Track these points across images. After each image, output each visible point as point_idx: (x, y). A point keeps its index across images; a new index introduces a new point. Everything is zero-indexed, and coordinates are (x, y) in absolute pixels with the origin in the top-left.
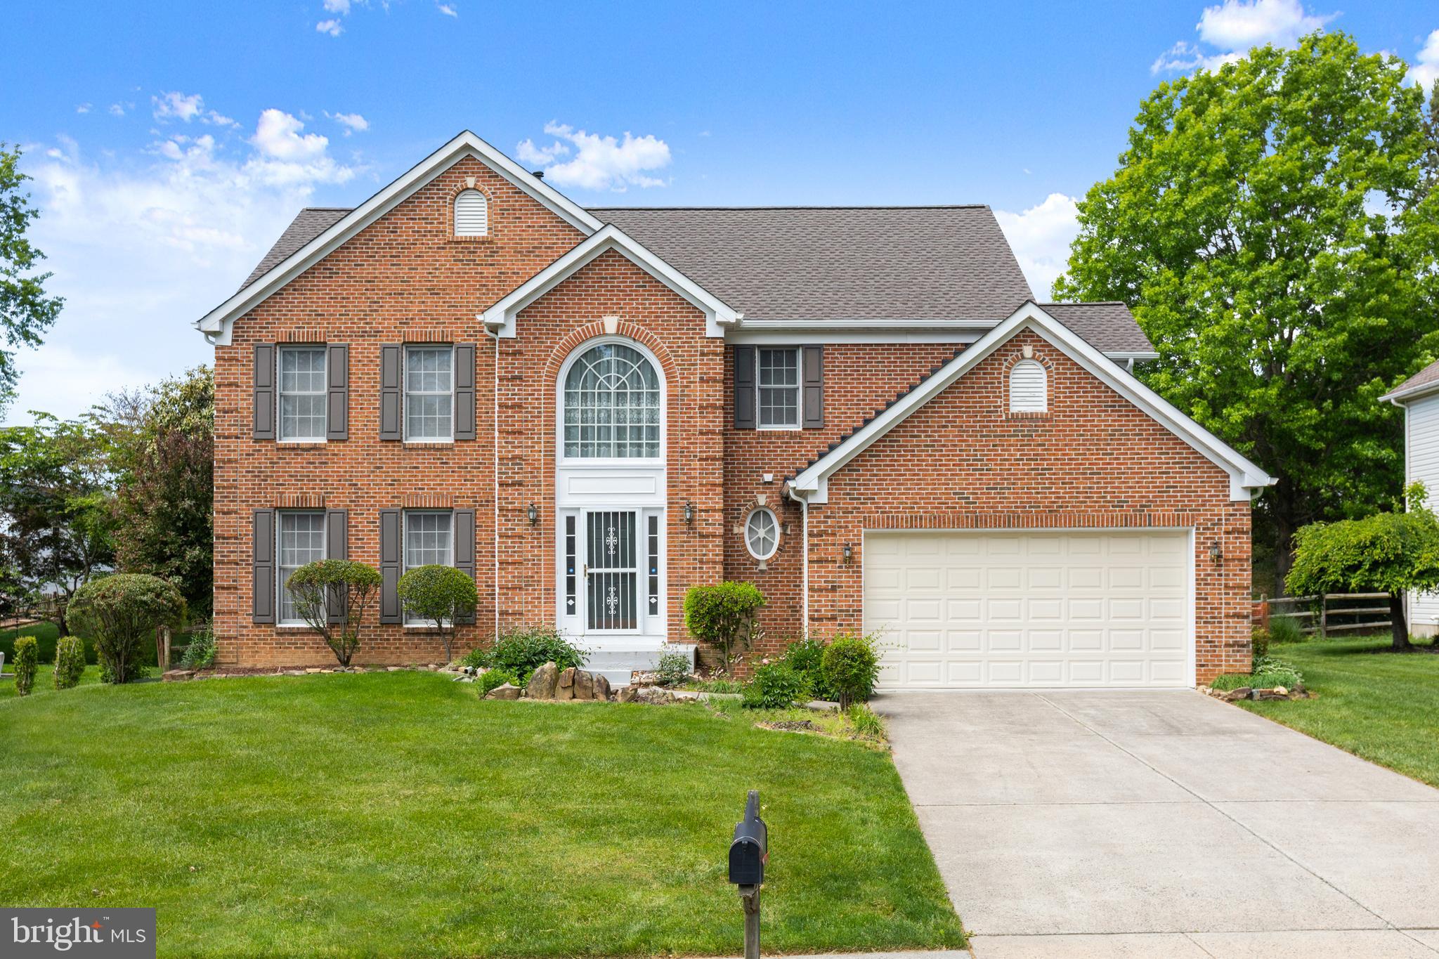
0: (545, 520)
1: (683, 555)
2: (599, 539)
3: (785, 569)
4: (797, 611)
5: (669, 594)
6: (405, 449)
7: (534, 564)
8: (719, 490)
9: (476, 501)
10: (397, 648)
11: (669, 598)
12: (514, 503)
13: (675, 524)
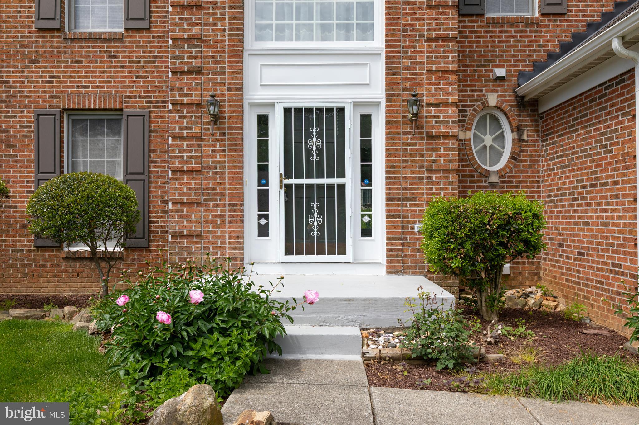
0: (230, 117)
1: (407, 161)
2: (298, 142)
3: (520, 182)
5: (387, 211)
6: (66, 39)
7: (216, 173)
8: (453, 78)
9: (151, 102)
10: (55, 276)
11: (388, 217)
12: (191, 95)
13: (396, 122)
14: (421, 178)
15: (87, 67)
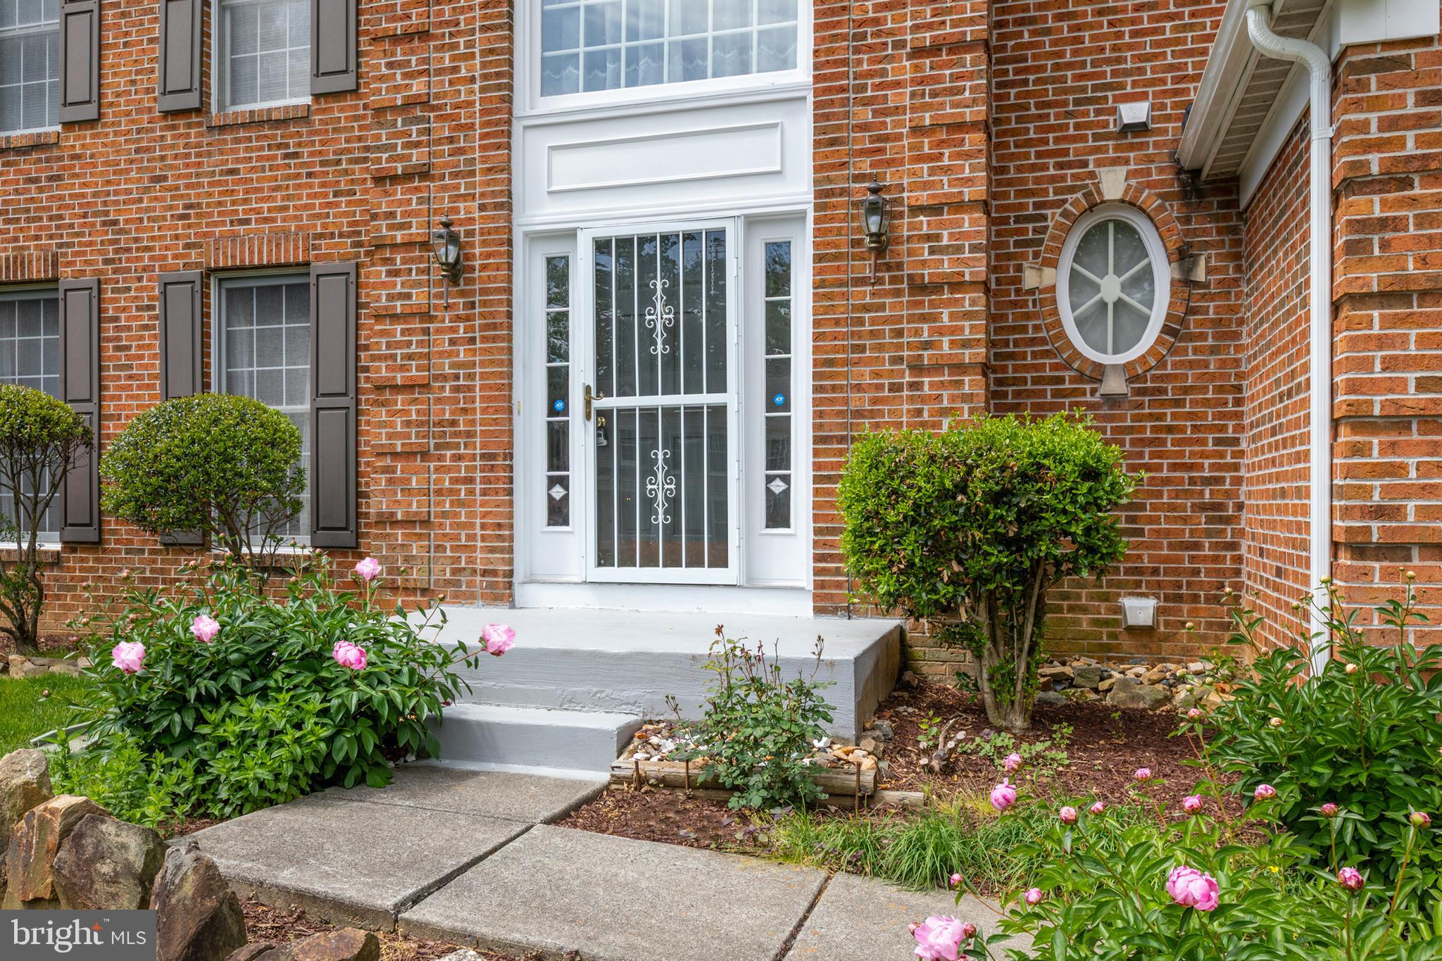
0: (484, 268)
1: (862, 349)
2: (626, 314)
3: (1186, 390)
4: (1228, 520)
5: (816, 468)
6: (210, 128)
7: (457, 389)
8: (974, 140)
9: (359, 244)
11: (815, 479)
12: (408, 225)
13: (836, 257)
14: (896, 388)
15: (246, 181)
